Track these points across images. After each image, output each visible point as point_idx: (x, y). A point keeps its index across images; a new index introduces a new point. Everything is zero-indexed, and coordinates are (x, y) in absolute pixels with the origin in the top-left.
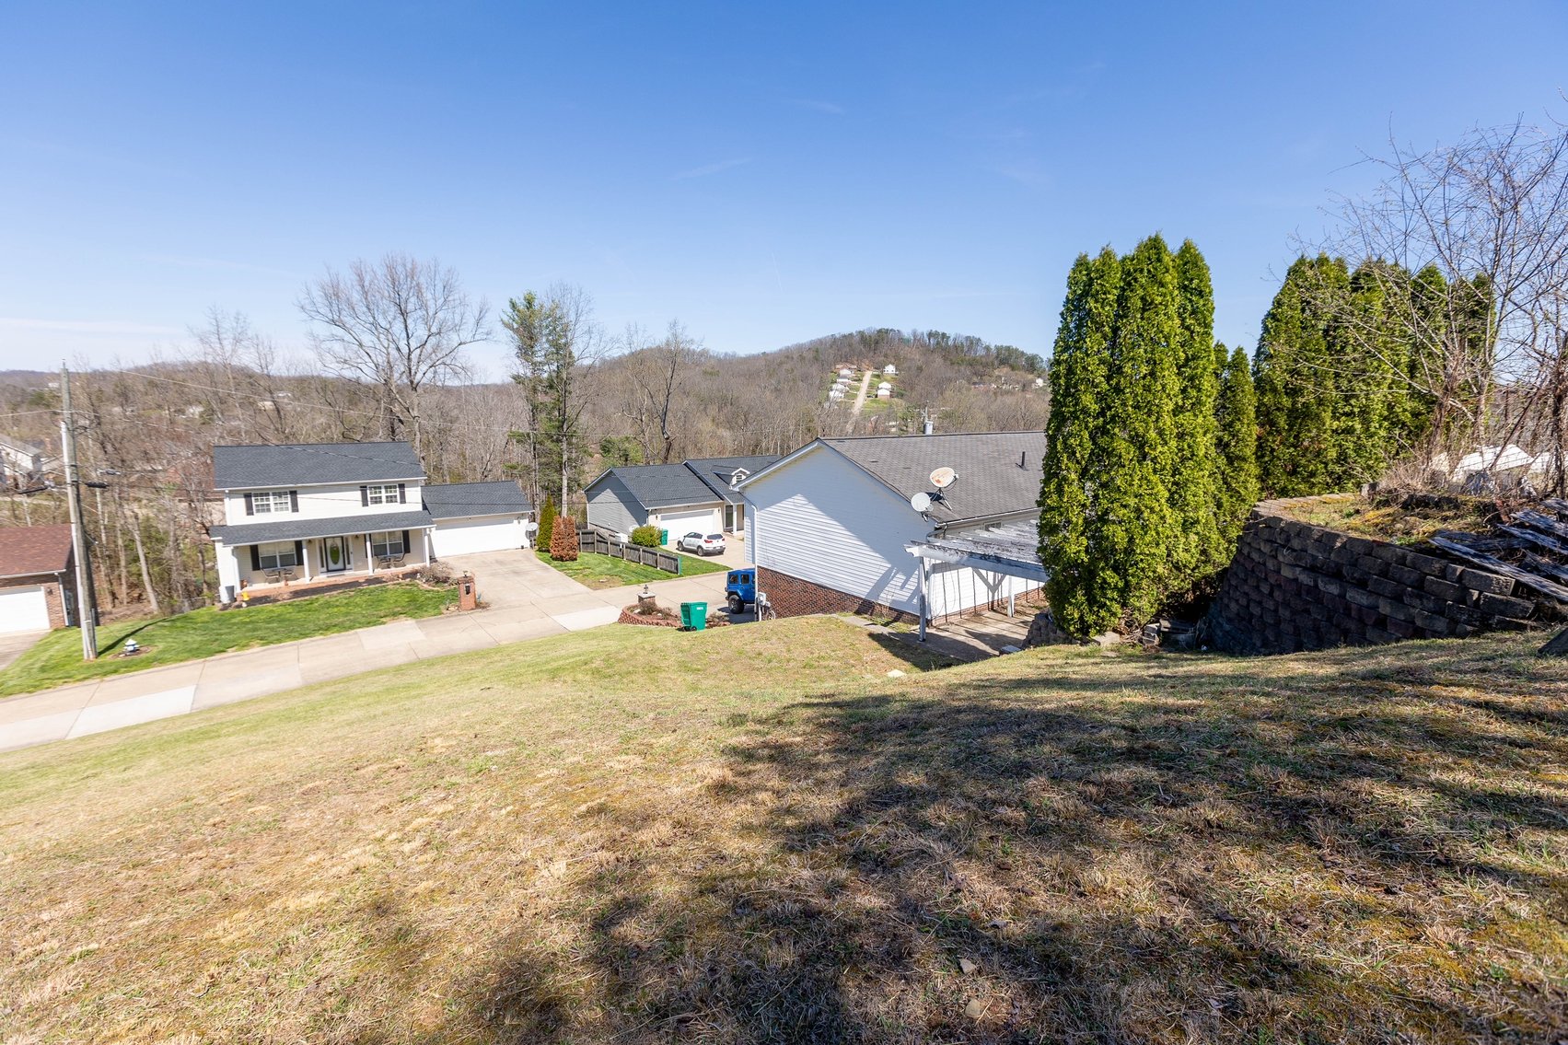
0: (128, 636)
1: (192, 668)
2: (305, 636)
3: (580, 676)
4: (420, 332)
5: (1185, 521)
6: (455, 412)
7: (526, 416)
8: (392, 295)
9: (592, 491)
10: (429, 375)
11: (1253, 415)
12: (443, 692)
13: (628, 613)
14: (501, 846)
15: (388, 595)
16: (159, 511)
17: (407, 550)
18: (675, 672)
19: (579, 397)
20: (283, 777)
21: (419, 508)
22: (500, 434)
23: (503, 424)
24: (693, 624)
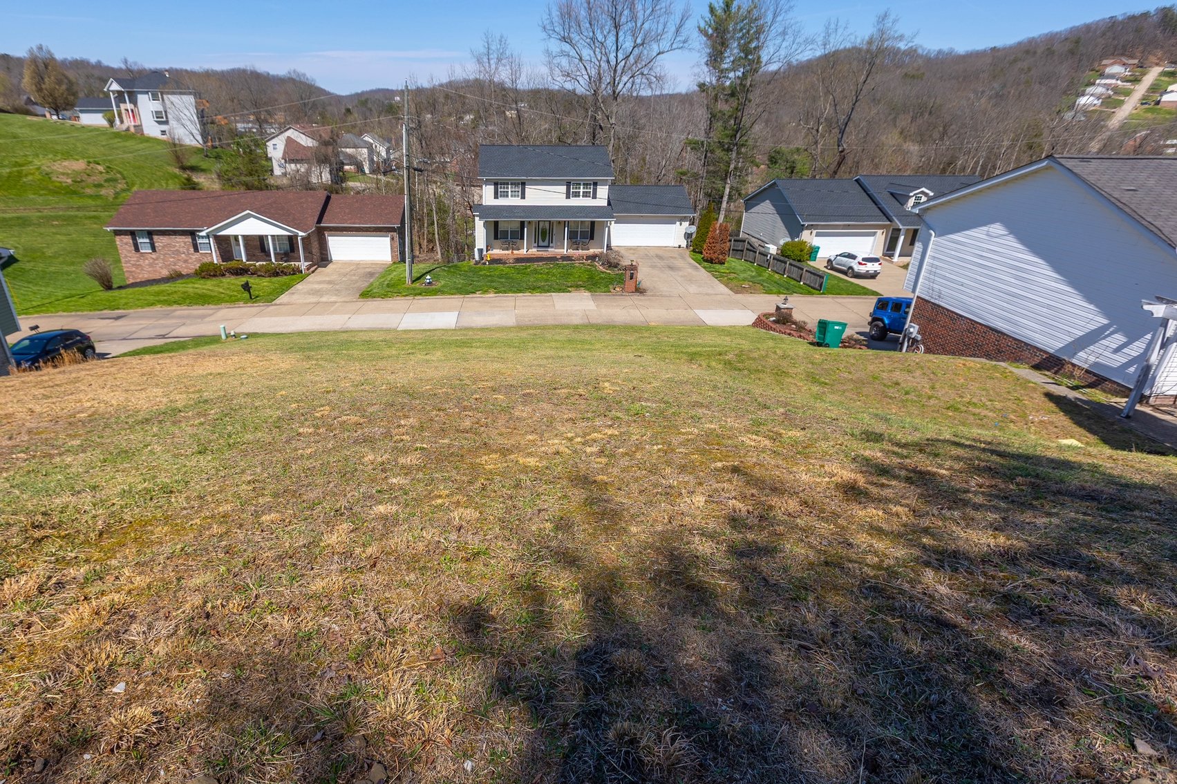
0: (427, 273)
1: (456, 300)
2: (520, 291)
3: (713, 364)
4: (628, 44)
6: (643, 121)
7: (703, 125)
8: (610, 10)
9: (751, 202)
10: (629, 85)
12: (607, 351)
13: (764, 319)
14: (653, 470)
15: (574, 271)
16: (446, 191)
17: (592, 238)
18: (801, 380)
19: (758, 105)
20: (510, 381)
21: (605, 203)
22: (678, 139)
23: (683, 131)
24: (827, 341)
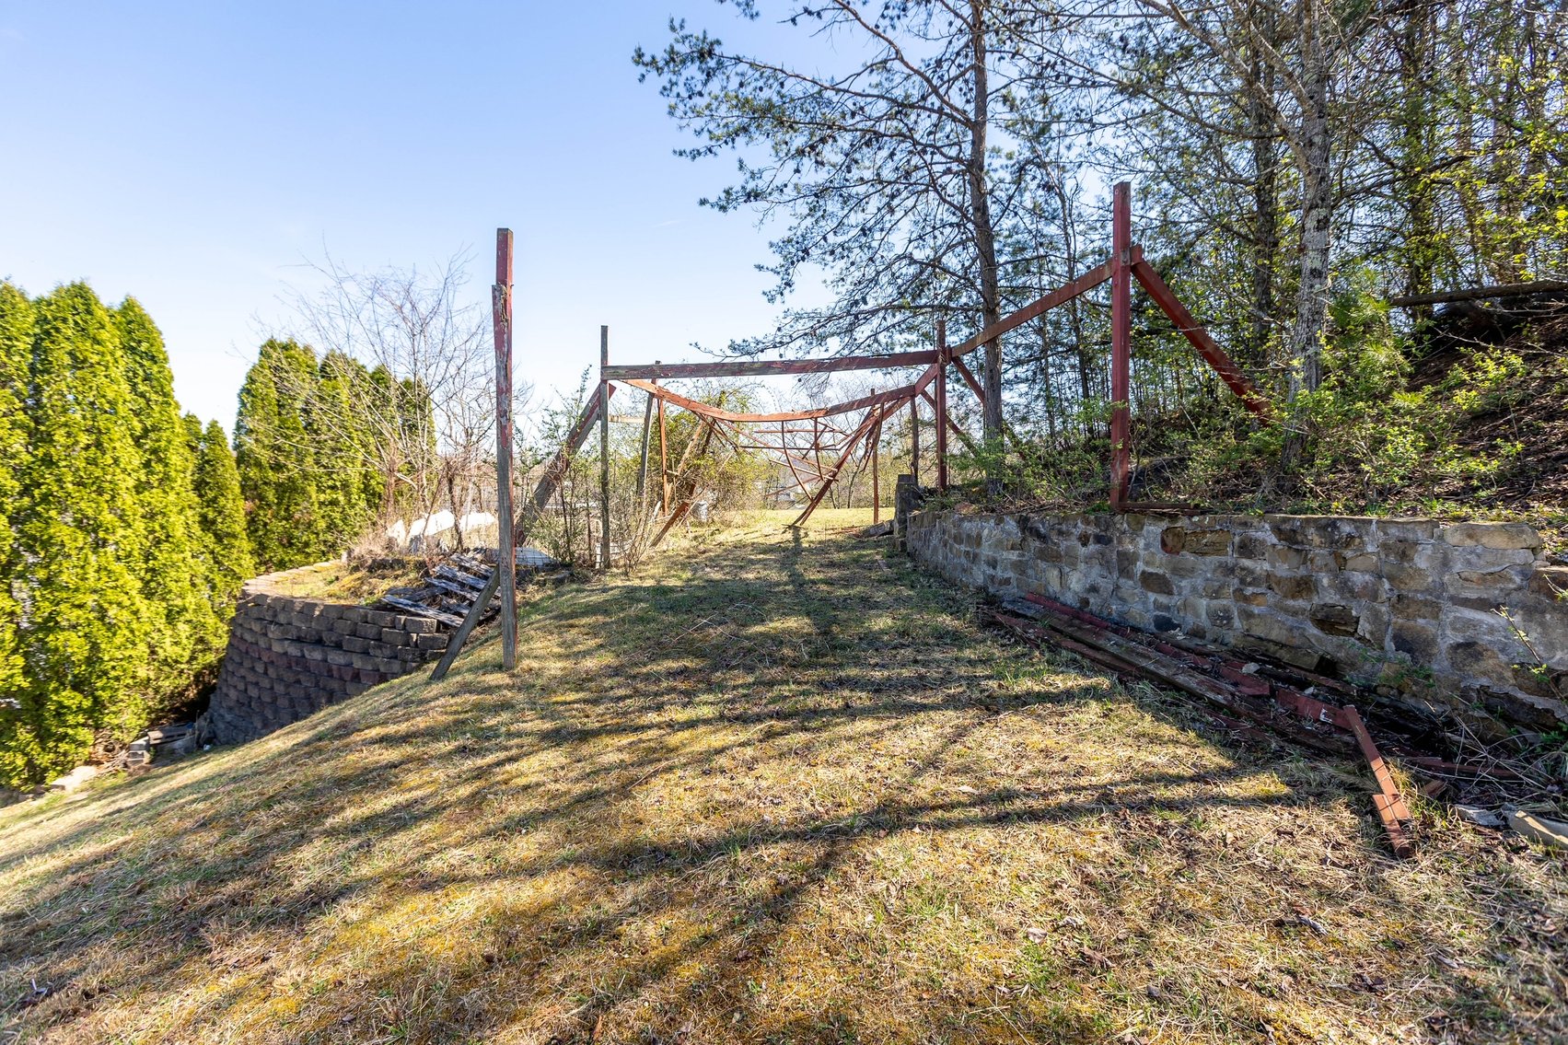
5: (170, 611)
11: (237, 490)
